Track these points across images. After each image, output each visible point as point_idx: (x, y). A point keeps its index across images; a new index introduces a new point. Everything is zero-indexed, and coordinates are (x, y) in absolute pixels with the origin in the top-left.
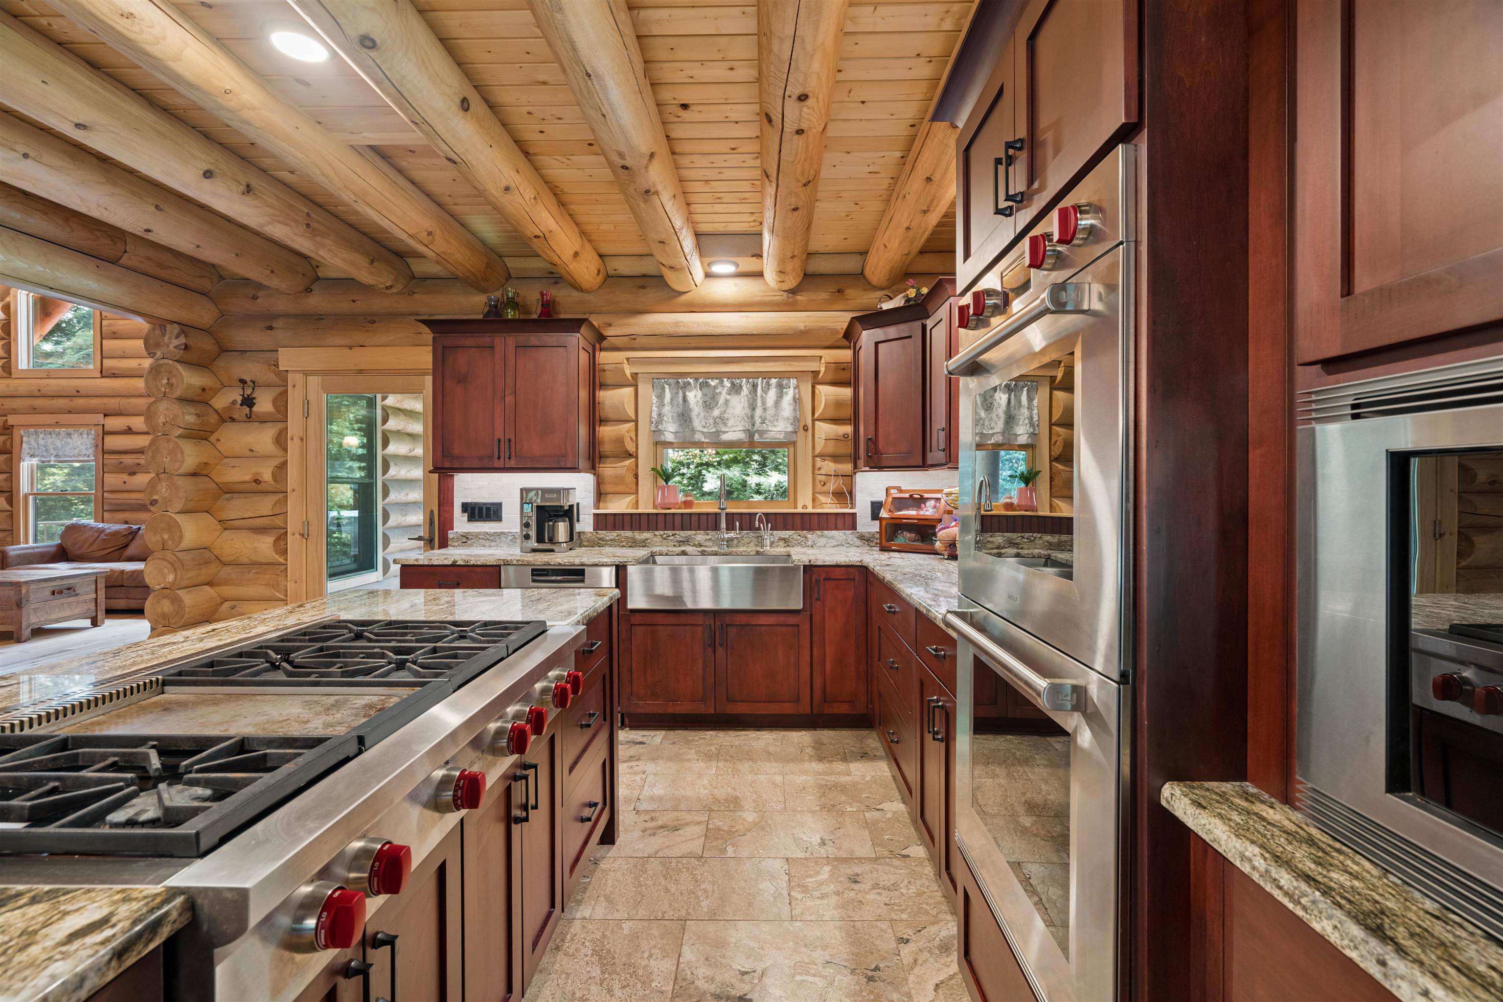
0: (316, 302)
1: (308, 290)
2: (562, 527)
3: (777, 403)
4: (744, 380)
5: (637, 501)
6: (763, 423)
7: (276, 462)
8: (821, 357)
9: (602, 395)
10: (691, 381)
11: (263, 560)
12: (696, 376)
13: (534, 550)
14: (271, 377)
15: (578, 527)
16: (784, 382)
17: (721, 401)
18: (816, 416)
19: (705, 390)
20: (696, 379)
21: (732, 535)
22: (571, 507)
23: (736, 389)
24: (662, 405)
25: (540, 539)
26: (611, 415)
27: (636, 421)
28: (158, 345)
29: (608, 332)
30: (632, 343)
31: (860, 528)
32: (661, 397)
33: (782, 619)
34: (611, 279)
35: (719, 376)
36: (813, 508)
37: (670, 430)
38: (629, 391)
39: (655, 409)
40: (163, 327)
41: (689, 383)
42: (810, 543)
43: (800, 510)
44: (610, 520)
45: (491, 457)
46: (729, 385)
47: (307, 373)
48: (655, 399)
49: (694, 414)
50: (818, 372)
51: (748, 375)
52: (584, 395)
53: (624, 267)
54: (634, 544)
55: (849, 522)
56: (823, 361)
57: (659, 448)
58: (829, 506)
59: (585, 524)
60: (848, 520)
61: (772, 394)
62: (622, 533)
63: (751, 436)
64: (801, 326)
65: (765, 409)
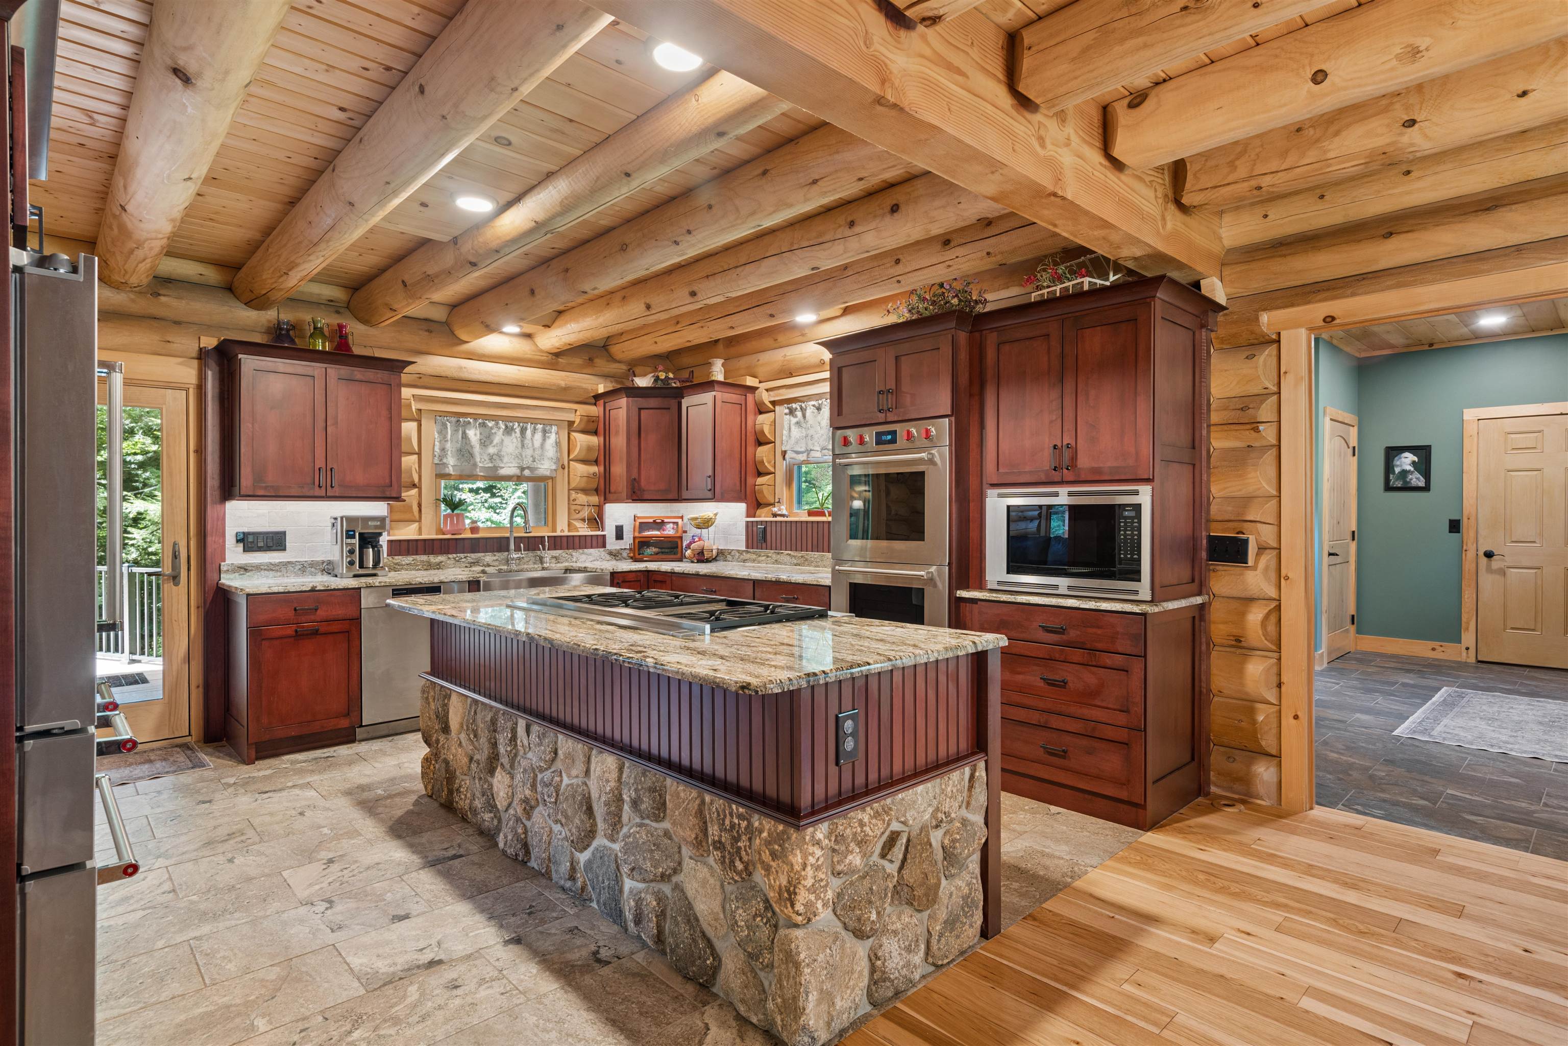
3: (542, 445)
4: (516, 424)
5: (420, 529)
6: (532, 461)
8: (576, 411)
10: (472, 421)
12: (476, 417)
13: (356, 576)
16: (547, 428)
17: (497, 440)
18: (571, 457)
19: (483, 429)
20: (475, 420)
21: (518, 555)
23: (509, 431)
24: (444, 439)
25: (361, 565)
26: (403, 445)
27: (419, 454)
31: (608, 547)
32: (442, 432)
35: (495, 418)
36: (569, 531)
37: (454, 464)
39: (437, 443)
41: (469, 423)
42: (574, 560)
43: (558, 533)
44: (404, 545)
45: (311, 486)
46: (503, 427)
48: (437, 435)
49: (473, 450)
50: (573, 422)
51: (519, 420)
55: (601, 542)
56: (578, 413)
58: (584, 530)
60: (600, 540)
62: (418, 557)
64: (563, 384)
65: (533, 449)
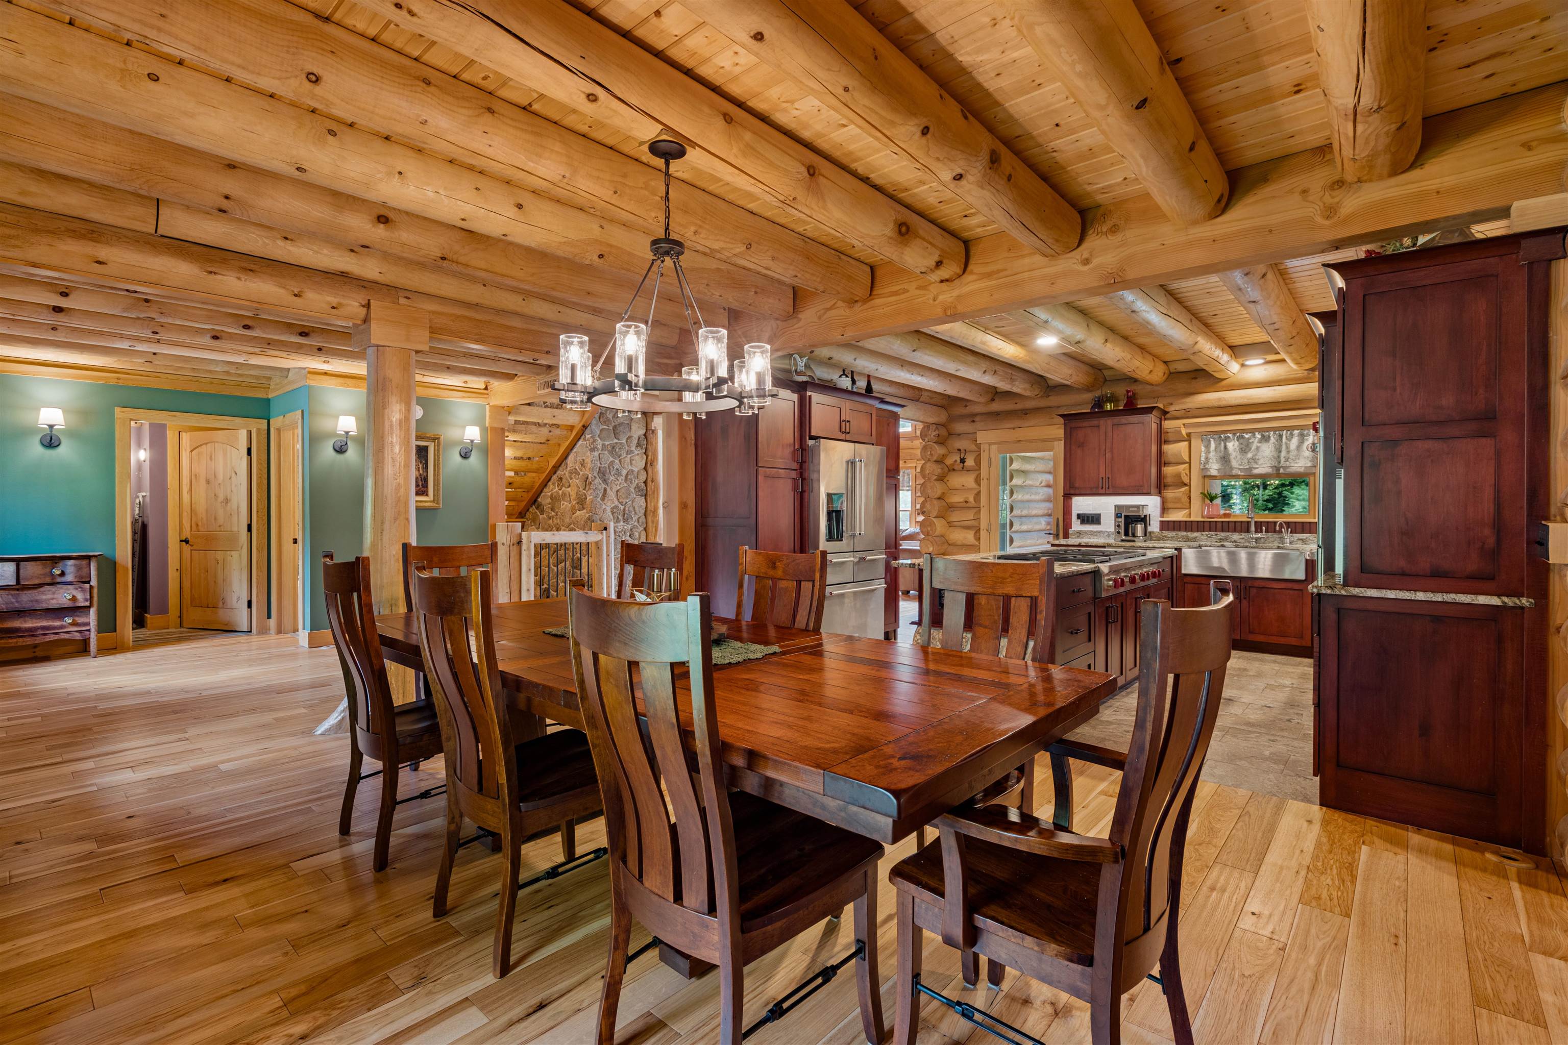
0: (996, 406)
1: (993, 400)
2: (1140, 528)
3: (1299, 447)
4: (1272, 433)
5: (1190, 514)
6: (1287, 460)
7: (976, 492)
9: (1165, 448)
10: (1230, 435)
11: (969, 543)
12: (1234, 432)
13: (1122, 541)
14: (973, 447)
15: (1150, 529)
16: (1305, 432)
17: (1254, 447)
19: (1241, 441)
20: (1235, 434)
21: (1259, 535)
22: (1145, 516)
23: (1265, 439)
24: (1208, 452)
25: (1126, 534)
26: (1172, 460)
27: (1190, 463)
28: (926, 436)
29: (1172, 408)
30: (1188, 414)
32: (1208, 447)
33: (1290, 585)
34: (1173, 376)
35: (1252, 431)
37: (1214, 468)
38: (1185, 444)
39: (1203, 454)
40: (928, 427)
41: (1229, 437)
44: (1171, 525)
45: (1097, 488)
46: (1260, 437)
47: (990, 444)
48: (1203, 449)
49: (1232, 457)
51: (1274, 429)
52: (1154, 448)
53: (1181, 367)
54: (1187, 539)
57: (1206, 480)
59: (1154, 527)
61: (1295, 441)
62: (1180, 533)
63: (1278, 469)
65: (1288, 452)
